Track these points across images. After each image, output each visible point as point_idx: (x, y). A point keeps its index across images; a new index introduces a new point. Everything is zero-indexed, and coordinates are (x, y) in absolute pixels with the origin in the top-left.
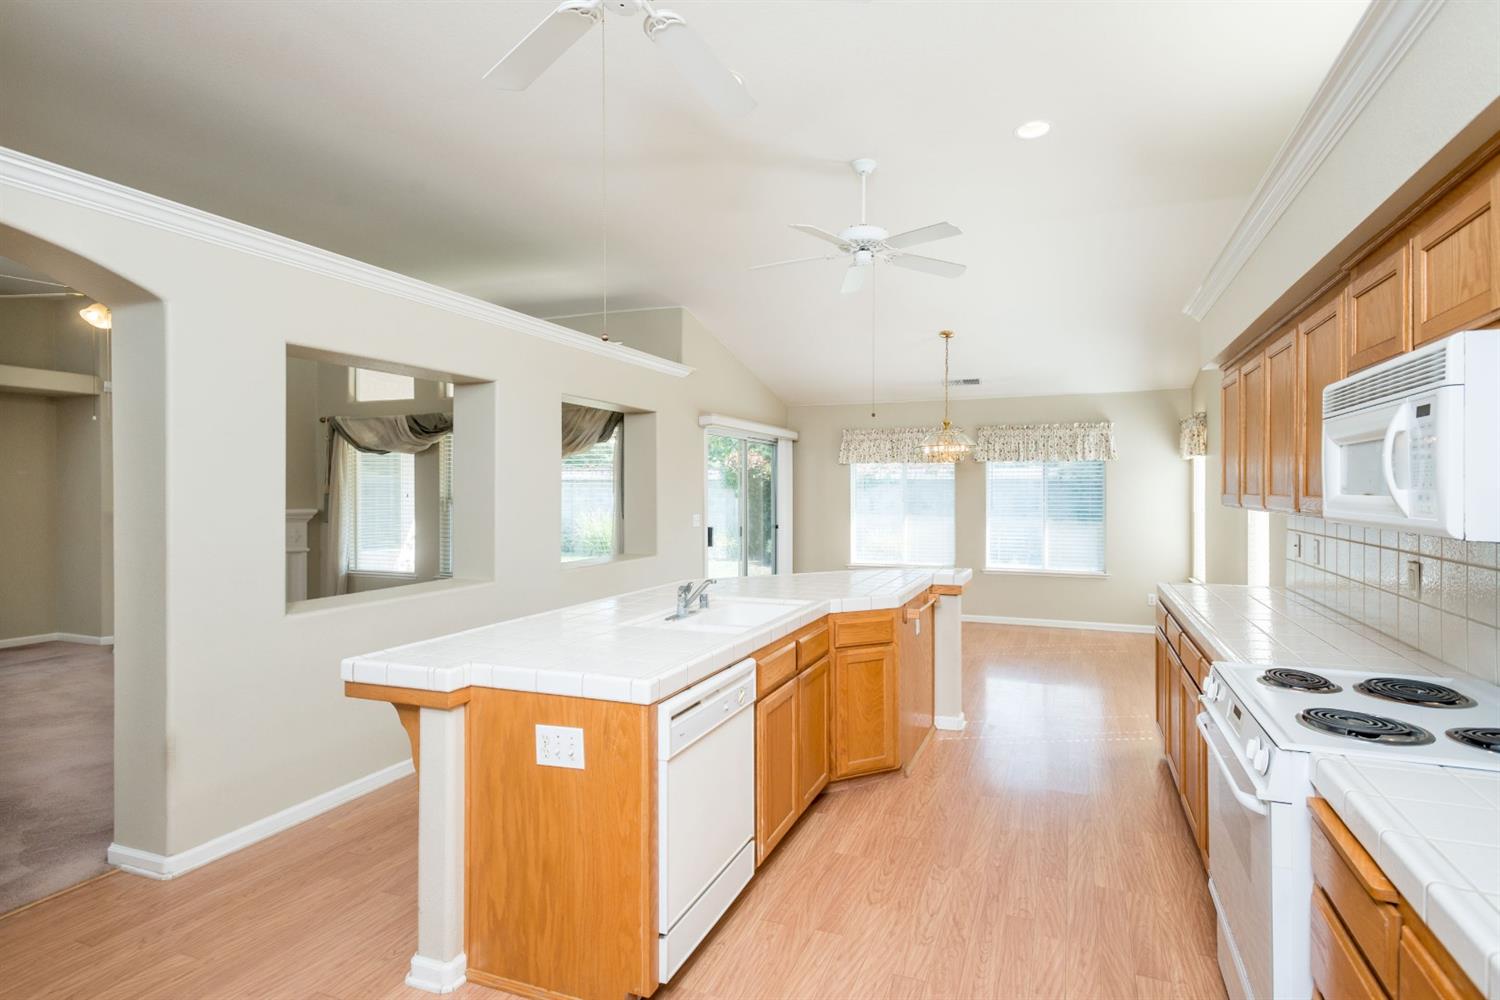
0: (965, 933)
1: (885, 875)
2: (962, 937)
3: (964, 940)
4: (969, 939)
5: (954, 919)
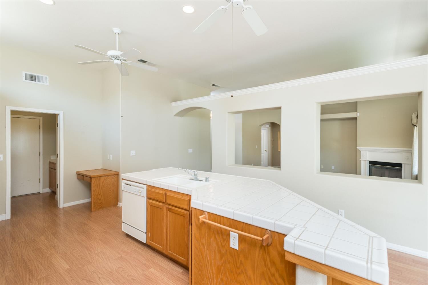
0: (85, 281)
1: (128, 275)
2: (85, 280)
3: (83, 280)
4: (82, 281)
5: (92, 282)
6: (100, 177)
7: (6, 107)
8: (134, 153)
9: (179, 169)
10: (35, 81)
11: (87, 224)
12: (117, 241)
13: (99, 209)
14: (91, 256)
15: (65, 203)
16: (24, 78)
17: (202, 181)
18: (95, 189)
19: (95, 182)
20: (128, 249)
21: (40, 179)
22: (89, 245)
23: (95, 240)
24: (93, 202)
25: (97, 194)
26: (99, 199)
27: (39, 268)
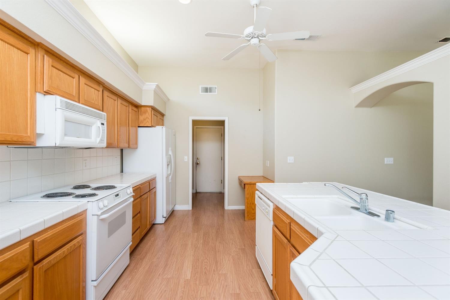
6: (253, 184)
7: (189, 117)
8: (292, 160)
9: (325, 185)
10: (208, 92)
11: (233, 234)
12: (247, 267)
13: (252, 220)
14: (214, 275)
15: (229, 206)
16: (200, 91)
17: (379, 216)
18: (248, 197)
19: (248, 189)
20: (252, 287)
21: (222, 180)
22: (221, 259)
23: (229, 256)
24: (247, 211)
25: (250, 203)
26: (252, 208)
27: (173, 265)
